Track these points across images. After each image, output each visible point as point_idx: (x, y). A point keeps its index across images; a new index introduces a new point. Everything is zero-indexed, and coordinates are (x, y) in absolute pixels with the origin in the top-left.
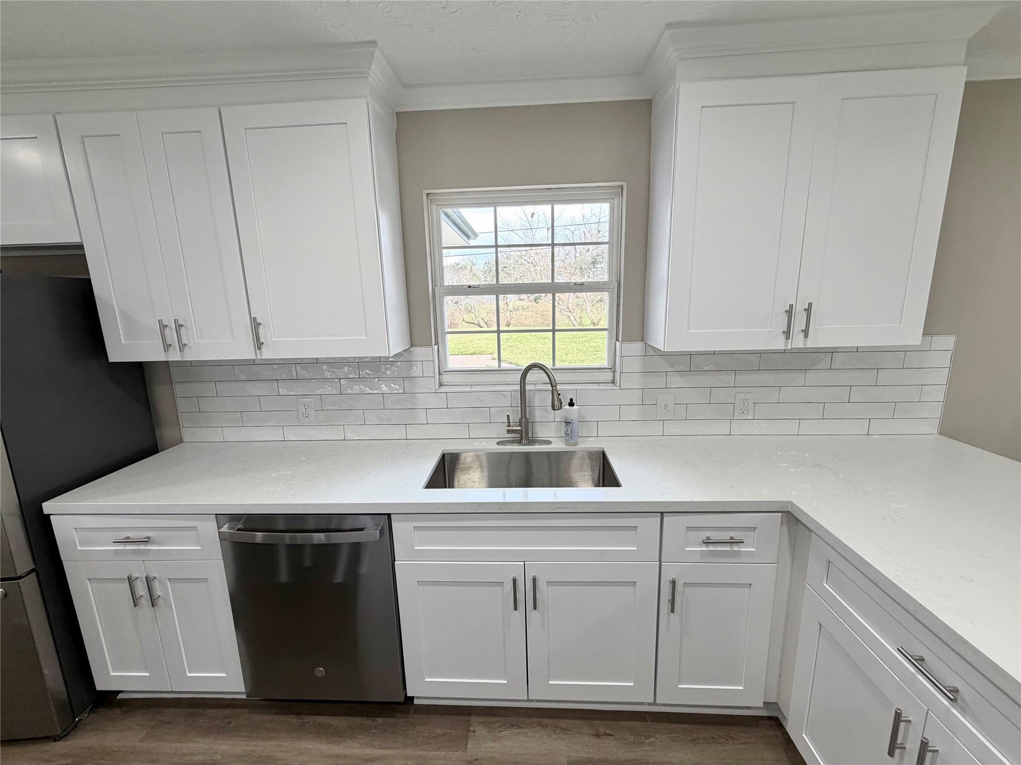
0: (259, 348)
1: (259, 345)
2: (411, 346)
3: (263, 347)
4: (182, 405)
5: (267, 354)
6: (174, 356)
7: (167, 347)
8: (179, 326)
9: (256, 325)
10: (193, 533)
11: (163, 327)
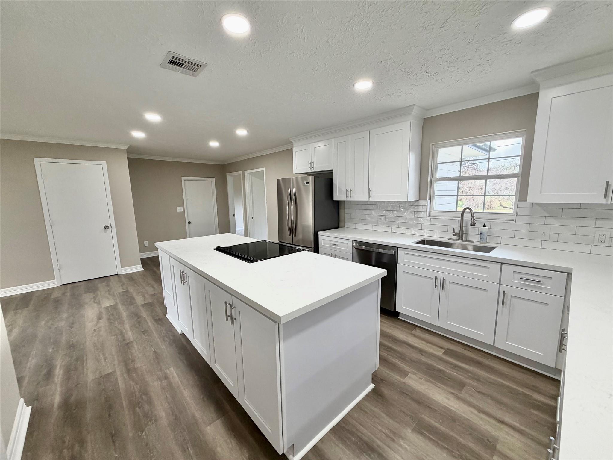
0: (369, 197)
1: (370, 196)
2: (419, 200)
3: (371, 197)
4: (346, 216)
5: (371, 199)
6: (348, 199)
7: (347, 196)
8: (351, 191)
9: (370, 190)
10: (346, 245)
11: (347, 191)
